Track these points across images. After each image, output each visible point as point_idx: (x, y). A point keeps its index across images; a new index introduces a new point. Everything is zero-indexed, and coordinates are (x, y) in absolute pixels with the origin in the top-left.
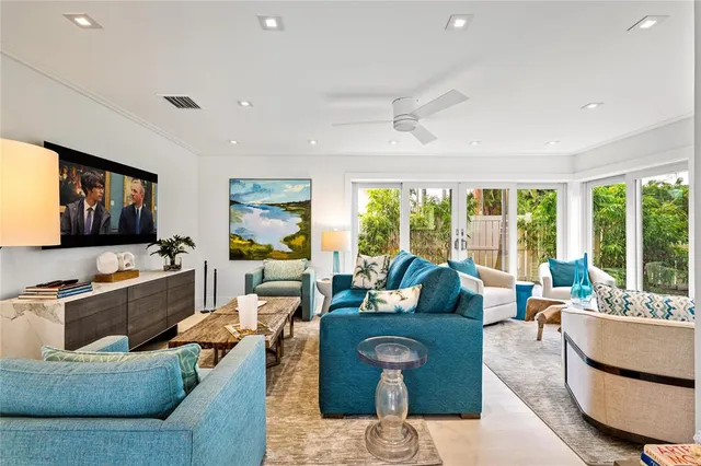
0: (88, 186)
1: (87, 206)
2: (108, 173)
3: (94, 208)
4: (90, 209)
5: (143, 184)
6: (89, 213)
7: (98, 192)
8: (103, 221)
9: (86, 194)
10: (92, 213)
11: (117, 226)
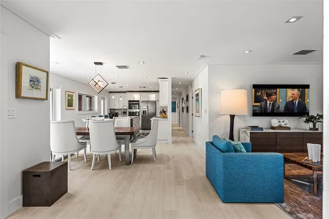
0: (269, 95)
1: (268, 102)
2: (278, 90)
3: (272, 103)
4: (270, 104)
5: (299, 90)
6: (270, 105)
7: (274, 97)
8: (276, 108)
9: (268, 98)
10: (271, 105)
11: (283, 109)
